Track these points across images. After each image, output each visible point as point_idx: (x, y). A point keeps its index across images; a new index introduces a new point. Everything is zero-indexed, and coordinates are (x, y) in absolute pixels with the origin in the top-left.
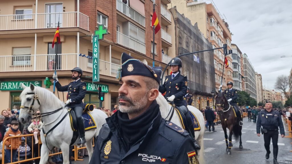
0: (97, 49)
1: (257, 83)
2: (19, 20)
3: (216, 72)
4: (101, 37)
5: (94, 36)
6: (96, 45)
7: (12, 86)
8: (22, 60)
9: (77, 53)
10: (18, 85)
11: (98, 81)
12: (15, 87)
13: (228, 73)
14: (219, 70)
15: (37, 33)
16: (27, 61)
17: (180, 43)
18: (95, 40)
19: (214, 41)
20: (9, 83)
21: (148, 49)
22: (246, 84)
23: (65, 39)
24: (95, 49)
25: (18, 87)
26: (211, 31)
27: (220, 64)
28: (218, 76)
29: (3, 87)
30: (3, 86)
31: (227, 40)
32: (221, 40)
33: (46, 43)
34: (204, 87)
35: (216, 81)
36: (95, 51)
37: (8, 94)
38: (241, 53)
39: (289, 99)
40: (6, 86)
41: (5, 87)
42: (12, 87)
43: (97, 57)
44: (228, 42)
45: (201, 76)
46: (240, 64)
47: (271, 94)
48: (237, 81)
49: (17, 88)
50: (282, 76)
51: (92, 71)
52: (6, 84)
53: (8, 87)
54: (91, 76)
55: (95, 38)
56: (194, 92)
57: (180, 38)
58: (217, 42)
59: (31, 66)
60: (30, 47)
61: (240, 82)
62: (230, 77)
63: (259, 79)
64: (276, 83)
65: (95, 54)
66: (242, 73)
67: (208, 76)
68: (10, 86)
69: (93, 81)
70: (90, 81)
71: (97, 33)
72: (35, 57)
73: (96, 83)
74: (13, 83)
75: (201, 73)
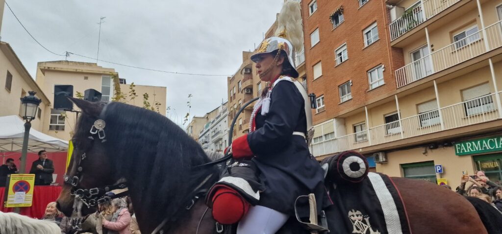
2: (460, 49)
7: (472, 147)
8: (480, 105)
10: (482, 144)
12: (477, 149)
15: (491, 58)
16: (488, 105)
20: (467, 143)
25: (482, 148)
29: (459, 150)
30: (459, 148)
37: (469, 160)
40: (464, 149)
41: (463, 151)
42: (473, 149)
49: (480, 149)
52: (463, 145)
53: (467, 150)
59: (495, 111)
60: (487, 82)
68: (470, 147)
72: (497, 96)
74: (473, 143)
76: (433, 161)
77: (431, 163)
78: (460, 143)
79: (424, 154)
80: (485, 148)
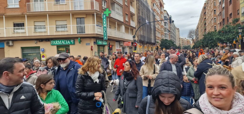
0: (106, 22)
1: (176, 34)
3: (156, 29)
4: (107, 15)
5: (104, 15)
6: (105, 19)
7: (58, 43)
8: (62, 28)
9: (95, 24)
10: (61, 42)
11: (107, 39)
12: (60, 43)
13: (162, 29)
14: (157, 27)
15: (71, 13)
16: (64, 28)
17: (139, 13)
18: (104, 17)
19: (155, 10)
20: (56, 41)
21: (124, 19)
22: (171, 35)
23: (86, 16)
24: (104, 22)
26: (154, 3)
27: (158, 24)
28: (157, 31)
29: (53, 43)
31: (161, 8)
32: (158, 9)
33: (75, 18)
34: (151, 39)
35: (157, 35)
36: (105, 23)
37: (56, 47)
38: (169, 15)
39: (195, 44)
40: (55, 43)
41: (54, 44)
43: (106, 26)
44: (162, 9)
45: (149, 32)
46: (168, 23)
47: (184, 40)
48: (167, 34)
49: (61, 44)
50: (192, 30)
51: (103, 34)
52: (54, 41)
53: (56, 43)
54: (102, 37)
55: (104, 16)
56: (146, 43)
57: (139, 10)
58: (157, 10)
59: (67, 31)
60: (66, 20)
61: (168, 34)
62: (163, 32)
63: (178, 32)
64: (188, 34)
65: (104, 25)
66: (169, 29)
67: (152, 32)
69: (104, 39)
70: (102, 40)
71: (105, 13)
72: (71, 27)
73: (106, 41)
74: (59, 41)
75: (149, 31)
76: (40, 47)
77: (39, 48)
78: (53, 41)
79: (35, 43)
80: (63, 43)
